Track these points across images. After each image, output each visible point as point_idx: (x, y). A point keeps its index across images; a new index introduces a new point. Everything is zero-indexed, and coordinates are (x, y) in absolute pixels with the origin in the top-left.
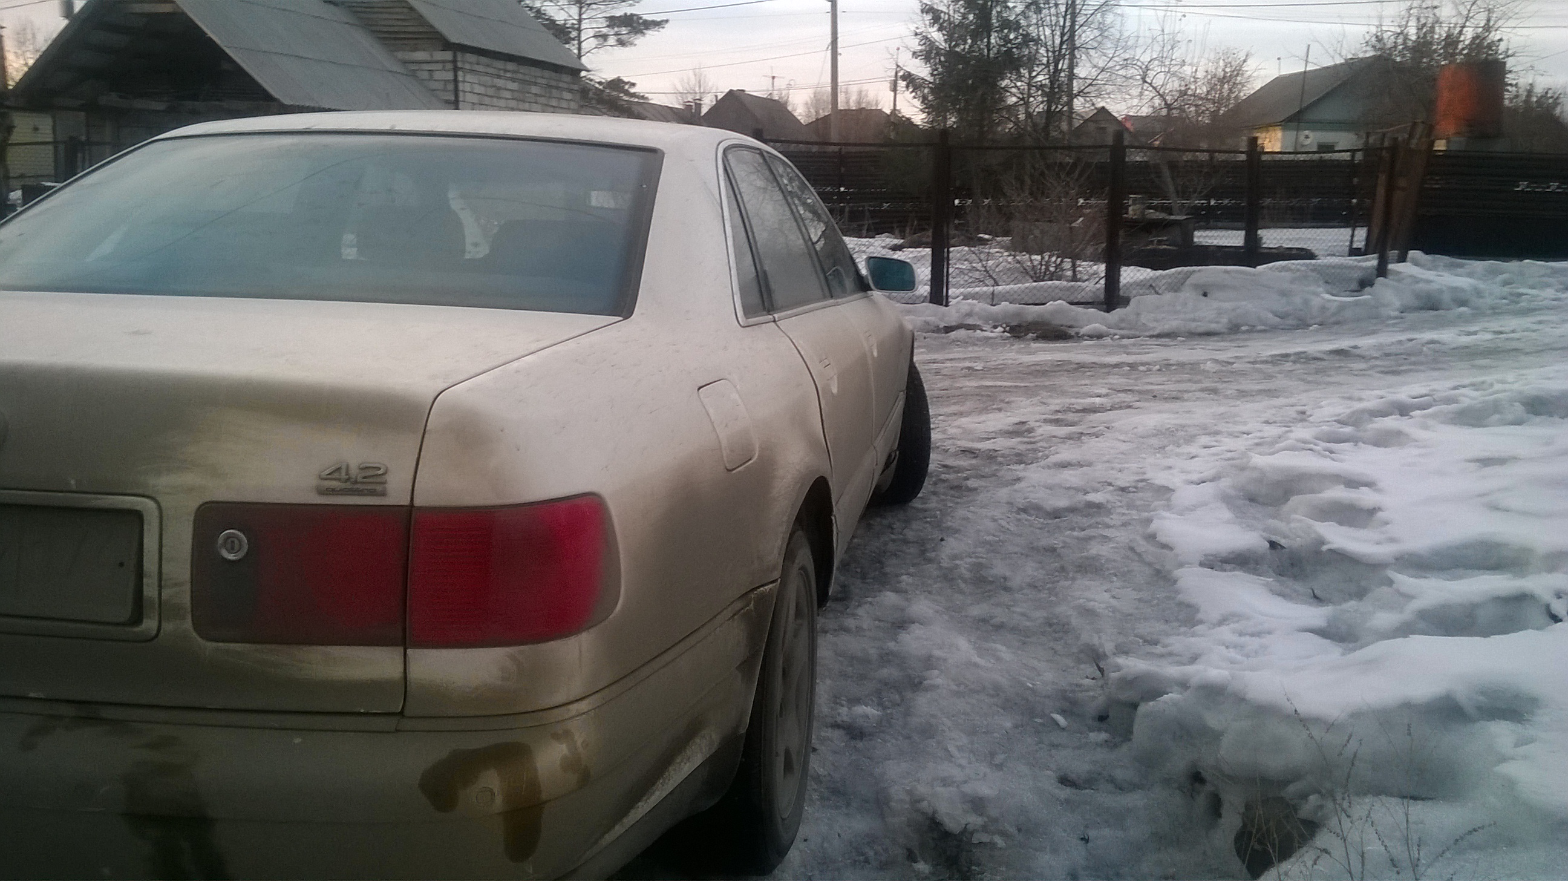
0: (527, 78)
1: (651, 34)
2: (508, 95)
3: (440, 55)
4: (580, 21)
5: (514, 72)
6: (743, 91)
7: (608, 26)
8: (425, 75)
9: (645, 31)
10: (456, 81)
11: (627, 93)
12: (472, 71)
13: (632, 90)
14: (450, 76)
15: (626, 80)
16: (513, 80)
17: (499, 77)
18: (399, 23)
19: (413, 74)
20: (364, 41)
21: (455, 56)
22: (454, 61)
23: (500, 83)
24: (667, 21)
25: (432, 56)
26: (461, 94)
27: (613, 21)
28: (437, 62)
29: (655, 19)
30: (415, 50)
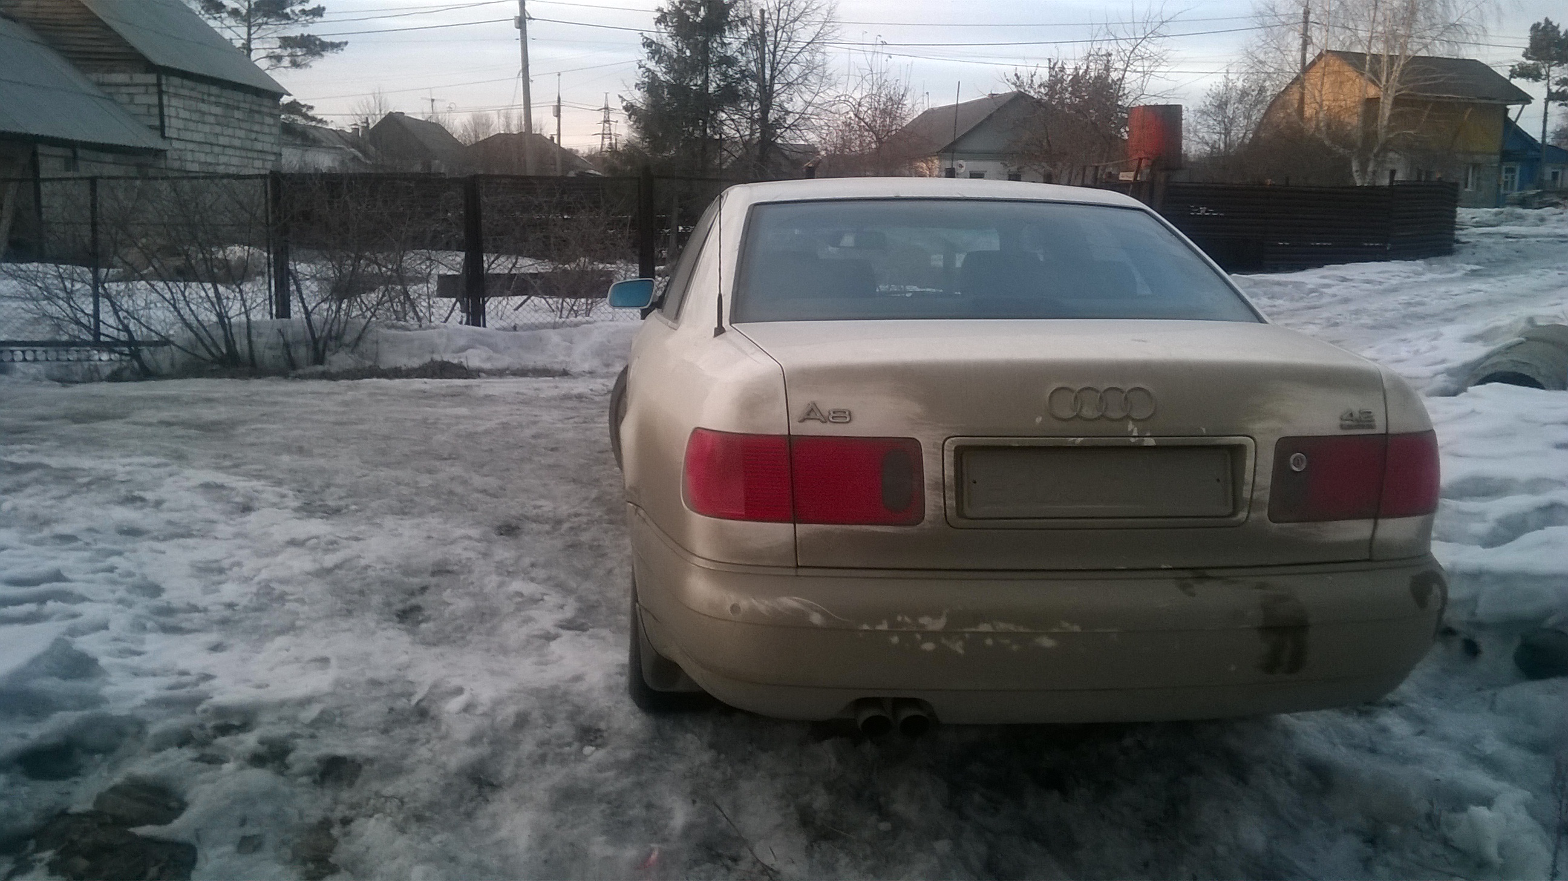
0: (231, 102)
1: (329, 55)
2: (212, 119)
3: (141, 78)
4: (249, 40)
5: (217, 96)
6: (403, 113)
7: (280, 47)
8: (125, 99)
9: (323, 53)
10: (161, 106)
11: (306, 117)
12: (176, 95)
13: (310, 113)
14: (155, 100)
15: (302, 103)
16: (217, 104)
17: (203, 101)
18: (90, 42)
19: (110, 98)
20: (53, 61)
21: (159, 79)
22: (159, 85)
23: (204, 107)
24: (346, 43)
25: (131, 78)
26: (167, 120)
27: (286, 42)
28: (137, 85)
29: (334, 41)
30: (111, 71)
